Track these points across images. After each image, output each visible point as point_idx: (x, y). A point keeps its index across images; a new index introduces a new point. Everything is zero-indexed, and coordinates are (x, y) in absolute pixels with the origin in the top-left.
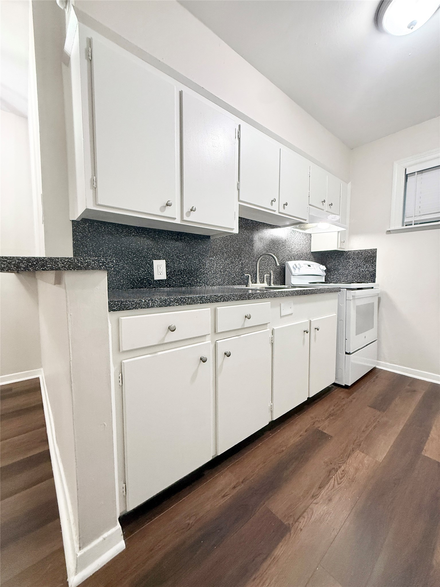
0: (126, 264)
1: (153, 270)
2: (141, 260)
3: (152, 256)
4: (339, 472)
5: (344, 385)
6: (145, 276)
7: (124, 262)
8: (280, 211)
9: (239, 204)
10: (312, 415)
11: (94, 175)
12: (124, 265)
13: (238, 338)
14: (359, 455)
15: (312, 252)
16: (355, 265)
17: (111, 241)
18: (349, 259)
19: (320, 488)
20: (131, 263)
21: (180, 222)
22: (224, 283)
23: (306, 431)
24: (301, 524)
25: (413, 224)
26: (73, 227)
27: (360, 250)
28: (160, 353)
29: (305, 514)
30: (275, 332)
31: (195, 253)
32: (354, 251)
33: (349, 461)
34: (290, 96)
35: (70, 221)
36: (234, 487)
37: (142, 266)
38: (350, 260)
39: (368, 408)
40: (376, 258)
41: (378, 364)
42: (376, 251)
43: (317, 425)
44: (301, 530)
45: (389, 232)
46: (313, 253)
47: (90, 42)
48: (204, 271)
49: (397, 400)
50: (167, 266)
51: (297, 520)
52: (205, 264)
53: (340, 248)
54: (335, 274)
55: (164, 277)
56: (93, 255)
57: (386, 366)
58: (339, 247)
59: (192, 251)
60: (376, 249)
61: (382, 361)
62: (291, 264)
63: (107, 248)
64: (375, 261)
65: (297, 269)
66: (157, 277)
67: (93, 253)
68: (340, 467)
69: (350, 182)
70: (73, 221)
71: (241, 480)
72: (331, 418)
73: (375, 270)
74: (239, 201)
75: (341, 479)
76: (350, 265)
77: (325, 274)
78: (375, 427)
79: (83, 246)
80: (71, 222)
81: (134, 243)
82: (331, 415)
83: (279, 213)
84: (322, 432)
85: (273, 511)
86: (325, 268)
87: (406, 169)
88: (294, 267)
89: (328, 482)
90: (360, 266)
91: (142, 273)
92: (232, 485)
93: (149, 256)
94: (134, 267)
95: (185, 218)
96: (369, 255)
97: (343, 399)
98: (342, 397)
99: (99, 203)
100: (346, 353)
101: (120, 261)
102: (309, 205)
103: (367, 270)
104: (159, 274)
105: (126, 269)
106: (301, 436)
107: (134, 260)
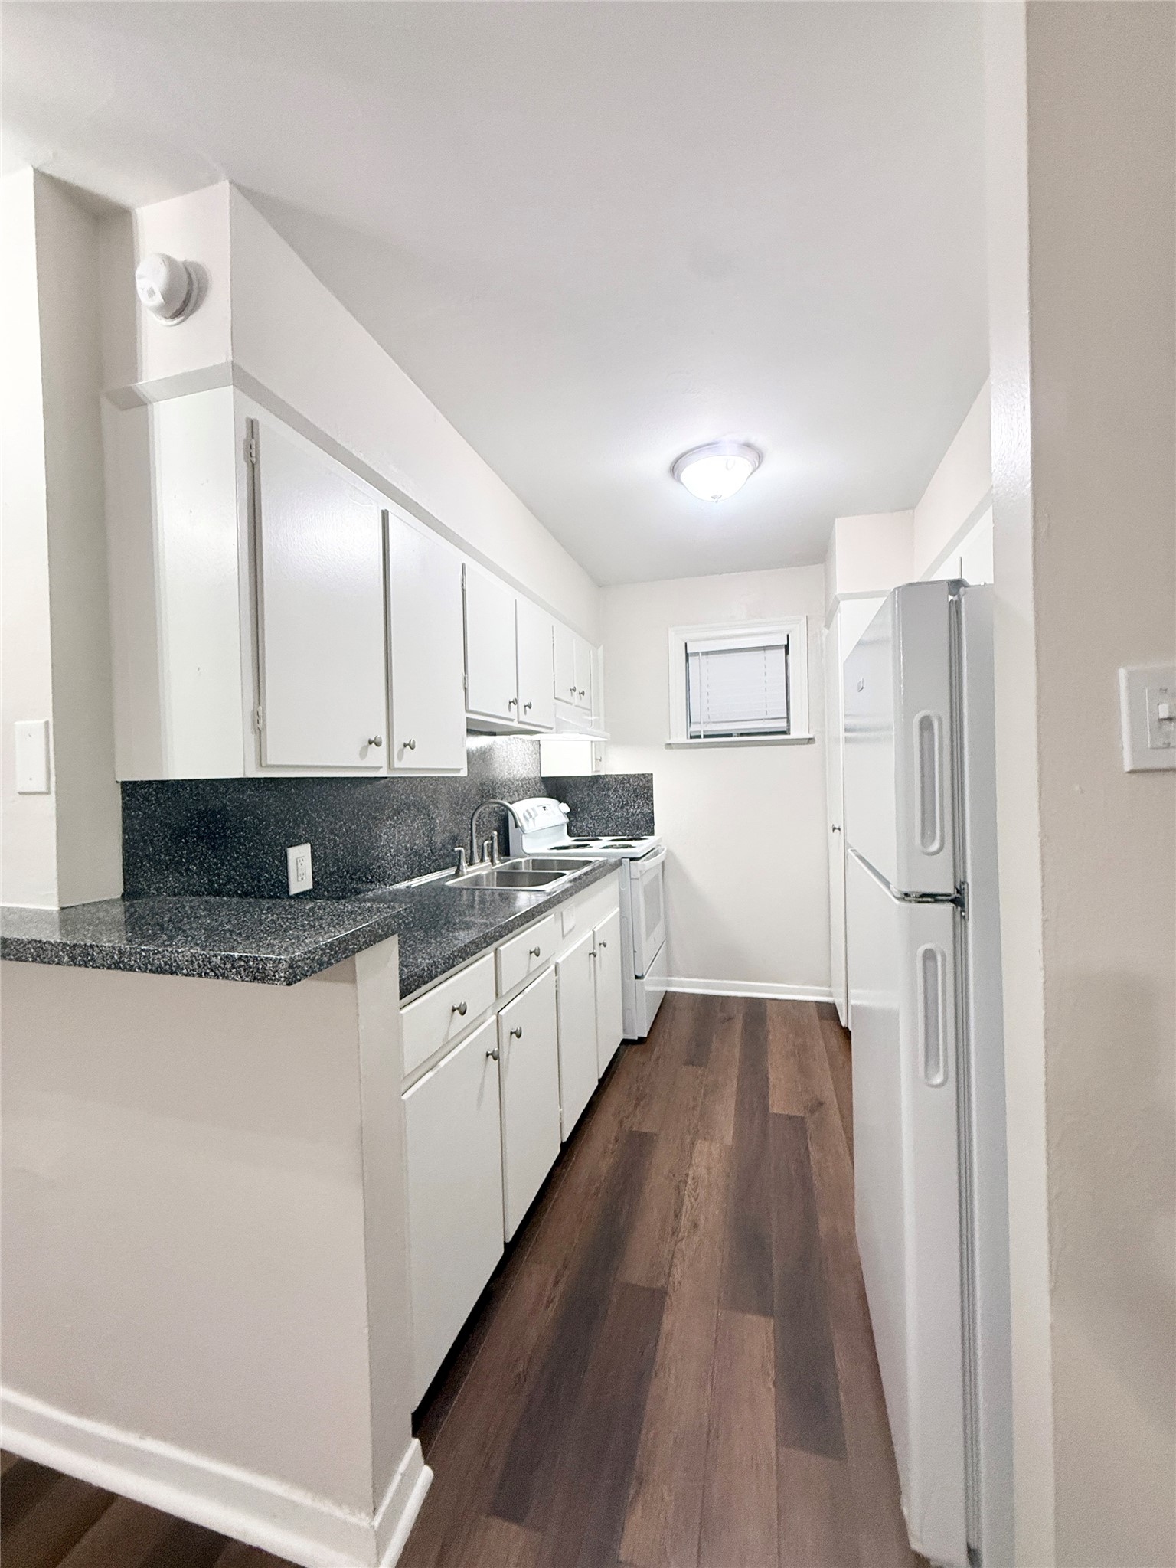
0: (235, 868)
1: (287, 873)
2: (264, 854)
3: (284, 839)
4: (690, 1181)
5: (637, 1038)
6: (271, 891)
7: (230, 865)
8: (521, 720)
9: (467, 718)
10: (612, 1110)
11: (257, 702)
12: (230, 872)
13: (522, 999)
14: (701, 1146)
15: (543, 778)
16: (619, 801)
17: (203, 819)
18: (609, 789)
19: (676, 1216)
20: (243, 863)
21: (386, 772)
22: (412, 872)
23: (616, 1141)
24: (676, 1276)
25: (702, 736)
26: (123, 799)
27: (627, 775)
28: (442, 1063)
29: (675, 1261)
30: (560, 968)
31: (361, 815)
32: (617, 775)
33: (696, 1160)
34: (529, 508)
35: (117, 782)
36: (556, 1283)
37: (265, 866)
38: (610, 793)
39: (684, 1068)
40: (652, 790)
41: (669, 984)
42: (652, 779)
43: (627, 1125)
44: (680, 1283)
45: (669, 746)
46: (545, 780)
47: (252, 426)
48: (378, 855)
49: (715, 1043)
50: (314, 858)
51: (669, 1275)
52: (380, 836)
53: (596, 771)
54: (584, 819)
55: (308, 885)
56: (165, 861)
57: (681, 985)
58: (594, 770)
59: (358, 813)
60: (652, 774)
61: (675, 977)
62: (520, 808)
63: (195, 837)
64: (652, 796)
65: (531, 820)
66: (295, 888)
67: (166, 856)
68: (687, 1175)
69: (602, 647)
70: (124, 784)
71: (560, 1266)
72: (642, 1103)
73: (652, 812)
74: (467, 711)
75: (695, 1191)
76: (610, 802)
77: (568, 820)
78: (705, 1095)
79: (145, 842)
80: (119, 786)
81: (250, 815)
82: (638, 1100)
83: (519, 722)
84: (640, 1133)
85: (634, 1282)
86: (568, 810)
87: (686, 644)
88: (525, 817)
89: (682, 1201)
90: (627, 804)
91: (266, 883)
92: (551, 1281)
93: (278, 839)
94: (250, 873)
95: (397, 764)
96: (641, 784)
97: (644, 1064)
98: (642, 1061)
99: (269, 763)
100: (637, 977)
101: (223, 864)
102: (556, 698)
103: (640, 812)
104: (300, 879)
105: (233, 884)
106: (612, 1153)
107: (250, 855)
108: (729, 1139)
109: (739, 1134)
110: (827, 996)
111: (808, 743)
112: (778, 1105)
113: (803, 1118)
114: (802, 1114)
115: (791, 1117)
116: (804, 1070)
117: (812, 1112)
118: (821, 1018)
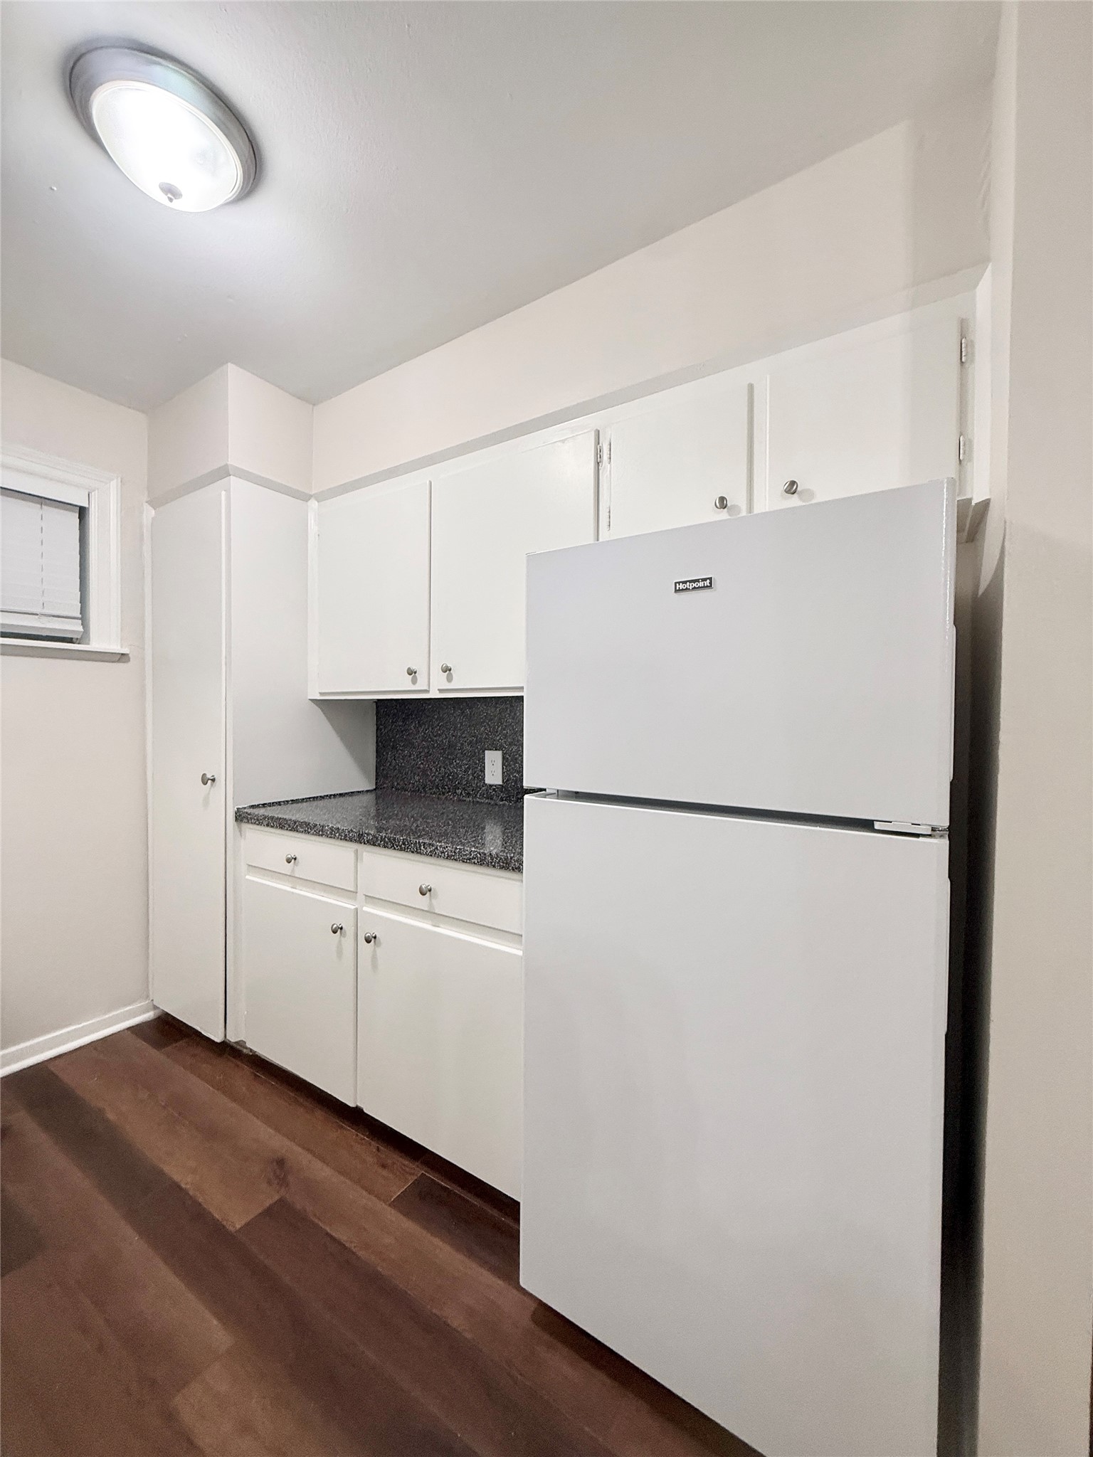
108: (218, 1335)
109: (228, 1313)
110: (144, 1013)
111: (119, 661)
112: (235, 1215)
113: (281, 1201)
114: (276, 1197)
115: (268, 1212)
116: (212, 1133)
117: (283, 1182)
118: (158, 1045)
